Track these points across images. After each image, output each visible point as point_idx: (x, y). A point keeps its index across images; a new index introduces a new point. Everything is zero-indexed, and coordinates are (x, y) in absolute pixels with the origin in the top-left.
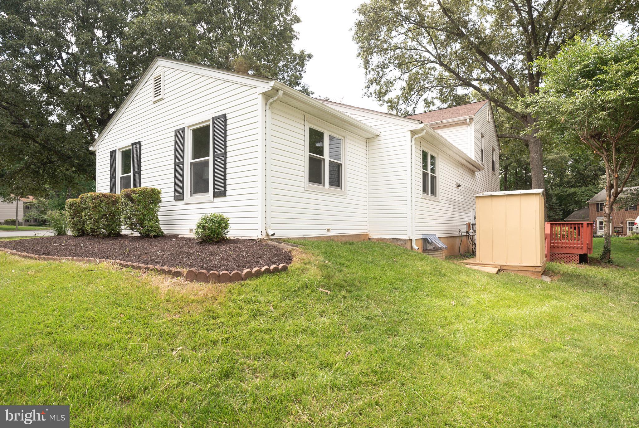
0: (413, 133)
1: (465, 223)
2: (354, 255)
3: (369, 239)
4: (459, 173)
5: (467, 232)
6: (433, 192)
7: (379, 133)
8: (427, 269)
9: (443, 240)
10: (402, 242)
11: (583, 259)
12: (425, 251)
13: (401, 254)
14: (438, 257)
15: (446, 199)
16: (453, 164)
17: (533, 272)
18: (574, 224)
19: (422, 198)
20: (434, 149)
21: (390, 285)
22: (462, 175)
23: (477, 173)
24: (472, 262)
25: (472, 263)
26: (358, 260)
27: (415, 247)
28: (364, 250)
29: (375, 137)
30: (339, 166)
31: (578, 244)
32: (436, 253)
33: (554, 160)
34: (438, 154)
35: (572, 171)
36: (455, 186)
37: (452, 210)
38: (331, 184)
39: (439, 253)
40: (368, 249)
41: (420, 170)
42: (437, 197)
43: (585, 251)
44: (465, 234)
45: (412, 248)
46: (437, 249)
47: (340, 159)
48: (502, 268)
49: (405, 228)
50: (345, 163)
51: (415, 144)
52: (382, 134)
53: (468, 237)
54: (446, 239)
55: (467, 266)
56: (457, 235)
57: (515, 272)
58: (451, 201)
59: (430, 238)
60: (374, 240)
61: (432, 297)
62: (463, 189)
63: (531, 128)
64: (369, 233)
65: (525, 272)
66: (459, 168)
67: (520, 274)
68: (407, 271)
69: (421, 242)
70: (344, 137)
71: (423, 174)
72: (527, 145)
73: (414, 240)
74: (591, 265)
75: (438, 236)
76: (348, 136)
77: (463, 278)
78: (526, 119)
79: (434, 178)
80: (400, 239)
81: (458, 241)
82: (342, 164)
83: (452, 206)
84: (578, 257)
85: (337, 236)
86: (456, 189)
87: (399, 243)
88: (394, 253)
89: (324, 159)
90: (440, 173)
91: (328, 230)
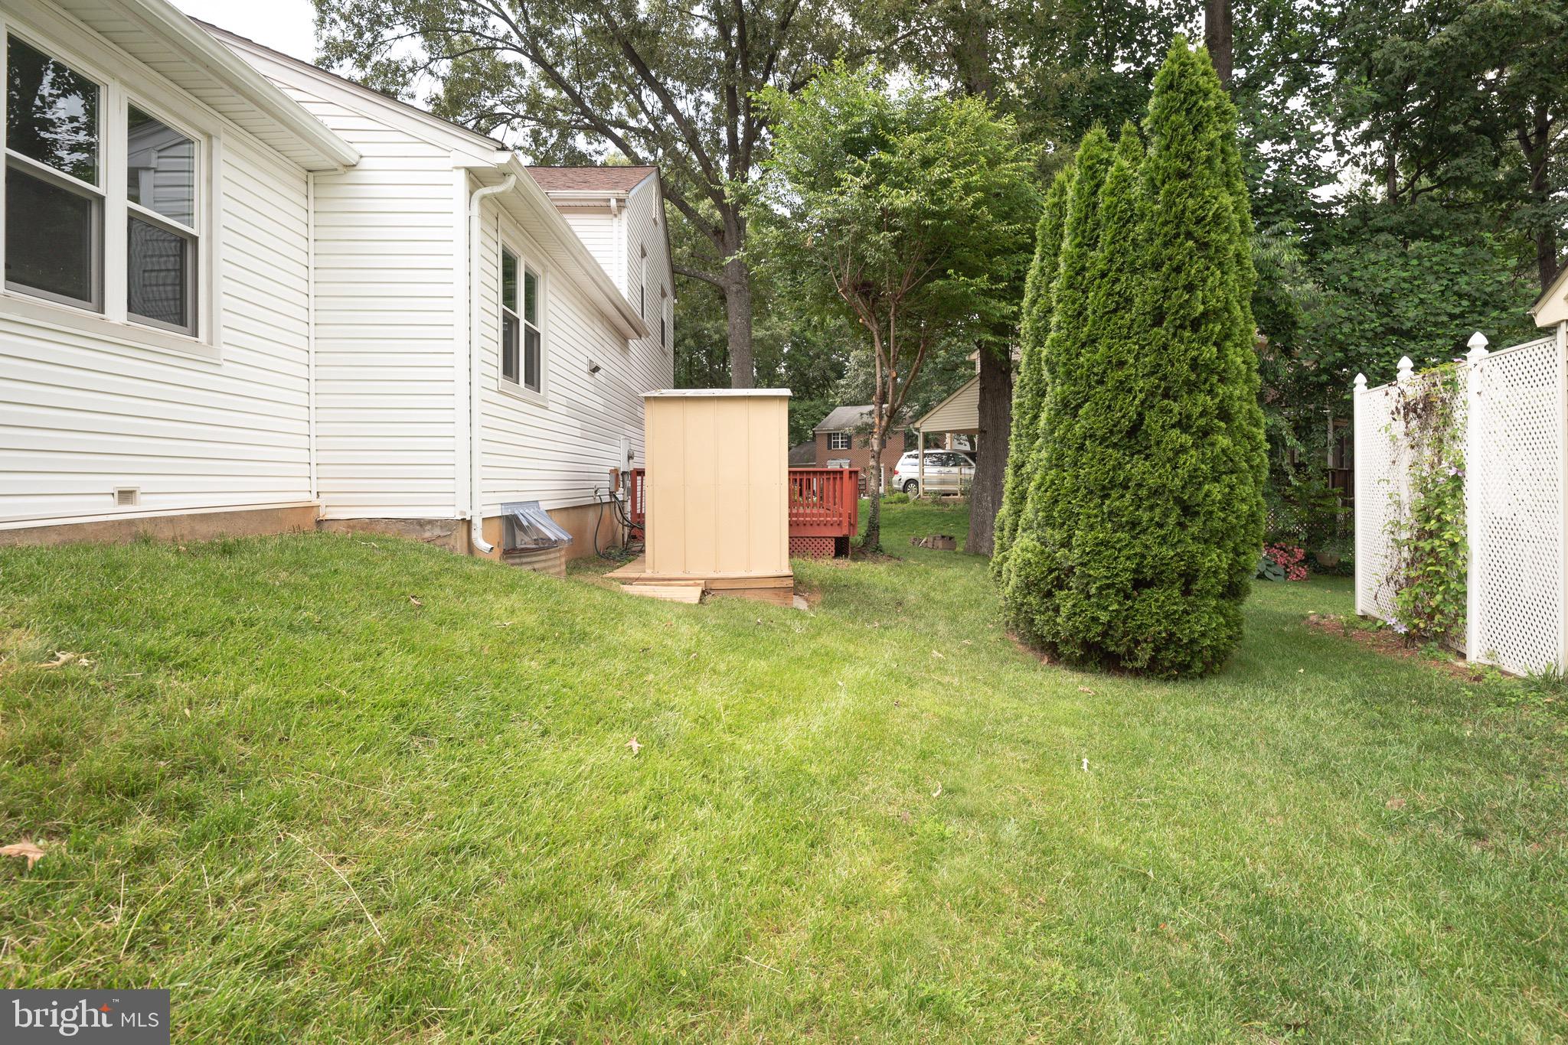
0: (476, 178)
1: (607, 470)
2: (232, 600)
3: (319, 522)
4: (595, 336)
5: (612, 494)
6: (533, 379)
7: (357, 158)
8: (531, 620)
9: (557, 516)
10: (437, 532)
11: (842, 548)
12: (511, 552)
13: (438, 575)
14: (549, 567)
15: (564, 401)
16: (579, 305)
17: (777, 591)
18: (801, 473)
19: (500, 392)
20: (535, 251)
21: (396, 719)
22: (601, 341)
23: (633, 344)
24: (636, 575)
25: (637, 579)
26: (249, 623)
27: (481, 543)
28: (283, 575)
29: (341, 169)
30: (184, 245)
31: (827, 516)
32: (543, 557)
33: (761, 340)
34: (545, 271)
35: (788, 368)
36: (586, 368)
37: (578, 433)
38: (136, 305)
39: (552, 556)
40: (303, 566)
41: (497, 307)
42: (542, 394)
43: (845, 531)
44: (606, 499)
45: (471, 548)
46: (545, 545)
47: (187, 216)
48: (710, 586)
49: (448, 485)
50: (210, 238)
51: (482, 217)
52: (365, 163)
53: (612, 506)
54: (564, 514)
55: (626, 588)
56: (589, 501)
57: (739, 594)
58: (576, 410)
59: (527, 515)
60: (335, 526)
61: (561, 737)
62: (603, 379)
63: (744, 250)
64: (316, 502)
65: (758, 591)
66: (595, 320)
67: (752, 598)
68: (461, 640)
69: (497, 528)
70: (209, 137)
71: (505, 319)
72: (723, 298)
73: (477, 523)
74: (855, 560)
75: (545, 506)
76: (223, 136)
77: (635, 635)
78: (723, 240)
79: (533, 337)
80: (431, 522)
81: (591, 517)
82: (195, 239)
83: (578, 424)
84: (833, 543)
85: (171, 520)
86: (587, 377)
87: (427, 535)
88: (413, 575)
89: (101, 200)
90: (551, 327)
91: (126, 495)
